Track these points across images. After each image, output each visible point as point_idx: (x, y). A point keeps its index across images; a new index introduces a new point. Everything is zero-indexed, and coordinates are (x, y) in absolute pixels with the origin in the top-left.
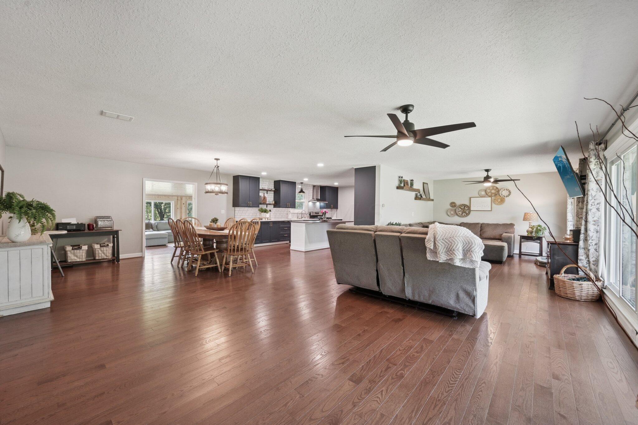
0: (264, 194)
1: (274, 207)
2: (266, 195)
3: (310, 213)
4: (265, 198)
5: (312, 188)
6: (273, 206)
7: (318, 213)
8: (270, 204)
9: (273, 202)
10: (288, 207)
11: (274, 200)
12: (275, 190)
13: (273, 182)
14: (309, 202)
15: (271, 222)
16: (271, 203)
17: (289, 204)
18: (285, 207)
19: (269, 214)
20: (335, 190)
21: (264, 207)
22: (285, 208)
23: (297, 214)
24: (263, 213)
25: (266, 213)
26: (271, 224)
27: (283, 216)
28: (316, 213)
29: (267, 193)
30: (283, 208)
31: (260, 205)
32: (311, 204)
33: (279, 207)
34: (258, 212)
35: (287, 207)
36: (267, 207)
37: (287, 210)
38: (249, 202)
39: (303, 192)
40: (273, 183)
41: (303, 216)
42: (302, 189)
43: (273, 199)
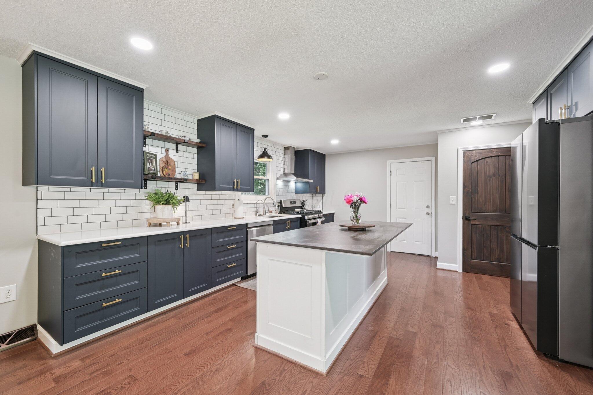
0: (167, 150)
1: (198, 190)
2: (172, 153)
3: (281, 203)
4: (168, 162)
5: (283, 152)
6: (195, 186)
7: (295, 203)
8: (185, 180)
9: (197, 176)
10: (237, 190)
11: (199, 170)
12: (200, 142)
13: (196, 122)
14: (277, 179)
15: (184, 233)
16: (190, 177)
17: (237, 182)
18: (230, 190)
19: (181, 207)
20: (321, 158)
21: (167, 187)
22: (227, 193)
23: (253, 206)
24: (159, 207)
25: (169, 207)
26: (185, 239)
27: (223, 211)
28: (291, 203)
29: (177, 150)
30: (224, 193)
31: (149, 183)
32: (280, 183)
33: (213, 189)
34: (148, 202)
35: (234, 190)
36: (177, 188)
37: (232, 197)
38: (93, 169)
39: (269, 157)
40: (196, 127)
41: (267, 209)
42: (265, 149)
43: (195, 167)
